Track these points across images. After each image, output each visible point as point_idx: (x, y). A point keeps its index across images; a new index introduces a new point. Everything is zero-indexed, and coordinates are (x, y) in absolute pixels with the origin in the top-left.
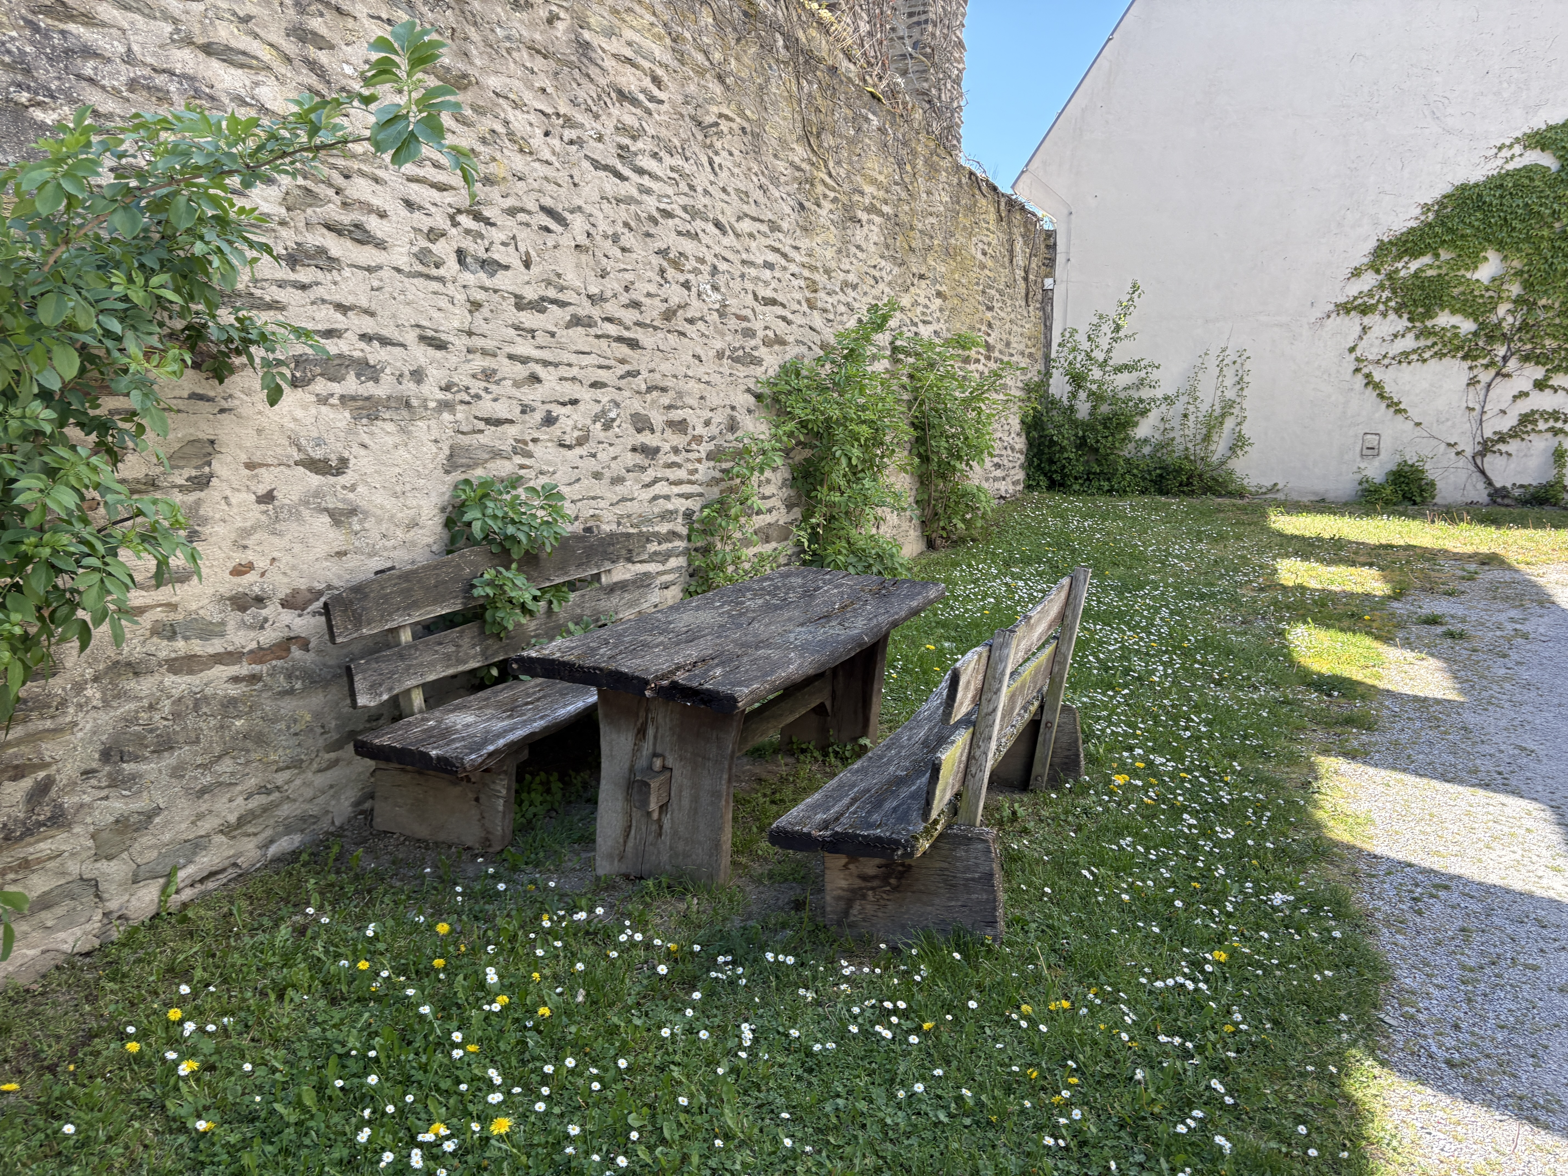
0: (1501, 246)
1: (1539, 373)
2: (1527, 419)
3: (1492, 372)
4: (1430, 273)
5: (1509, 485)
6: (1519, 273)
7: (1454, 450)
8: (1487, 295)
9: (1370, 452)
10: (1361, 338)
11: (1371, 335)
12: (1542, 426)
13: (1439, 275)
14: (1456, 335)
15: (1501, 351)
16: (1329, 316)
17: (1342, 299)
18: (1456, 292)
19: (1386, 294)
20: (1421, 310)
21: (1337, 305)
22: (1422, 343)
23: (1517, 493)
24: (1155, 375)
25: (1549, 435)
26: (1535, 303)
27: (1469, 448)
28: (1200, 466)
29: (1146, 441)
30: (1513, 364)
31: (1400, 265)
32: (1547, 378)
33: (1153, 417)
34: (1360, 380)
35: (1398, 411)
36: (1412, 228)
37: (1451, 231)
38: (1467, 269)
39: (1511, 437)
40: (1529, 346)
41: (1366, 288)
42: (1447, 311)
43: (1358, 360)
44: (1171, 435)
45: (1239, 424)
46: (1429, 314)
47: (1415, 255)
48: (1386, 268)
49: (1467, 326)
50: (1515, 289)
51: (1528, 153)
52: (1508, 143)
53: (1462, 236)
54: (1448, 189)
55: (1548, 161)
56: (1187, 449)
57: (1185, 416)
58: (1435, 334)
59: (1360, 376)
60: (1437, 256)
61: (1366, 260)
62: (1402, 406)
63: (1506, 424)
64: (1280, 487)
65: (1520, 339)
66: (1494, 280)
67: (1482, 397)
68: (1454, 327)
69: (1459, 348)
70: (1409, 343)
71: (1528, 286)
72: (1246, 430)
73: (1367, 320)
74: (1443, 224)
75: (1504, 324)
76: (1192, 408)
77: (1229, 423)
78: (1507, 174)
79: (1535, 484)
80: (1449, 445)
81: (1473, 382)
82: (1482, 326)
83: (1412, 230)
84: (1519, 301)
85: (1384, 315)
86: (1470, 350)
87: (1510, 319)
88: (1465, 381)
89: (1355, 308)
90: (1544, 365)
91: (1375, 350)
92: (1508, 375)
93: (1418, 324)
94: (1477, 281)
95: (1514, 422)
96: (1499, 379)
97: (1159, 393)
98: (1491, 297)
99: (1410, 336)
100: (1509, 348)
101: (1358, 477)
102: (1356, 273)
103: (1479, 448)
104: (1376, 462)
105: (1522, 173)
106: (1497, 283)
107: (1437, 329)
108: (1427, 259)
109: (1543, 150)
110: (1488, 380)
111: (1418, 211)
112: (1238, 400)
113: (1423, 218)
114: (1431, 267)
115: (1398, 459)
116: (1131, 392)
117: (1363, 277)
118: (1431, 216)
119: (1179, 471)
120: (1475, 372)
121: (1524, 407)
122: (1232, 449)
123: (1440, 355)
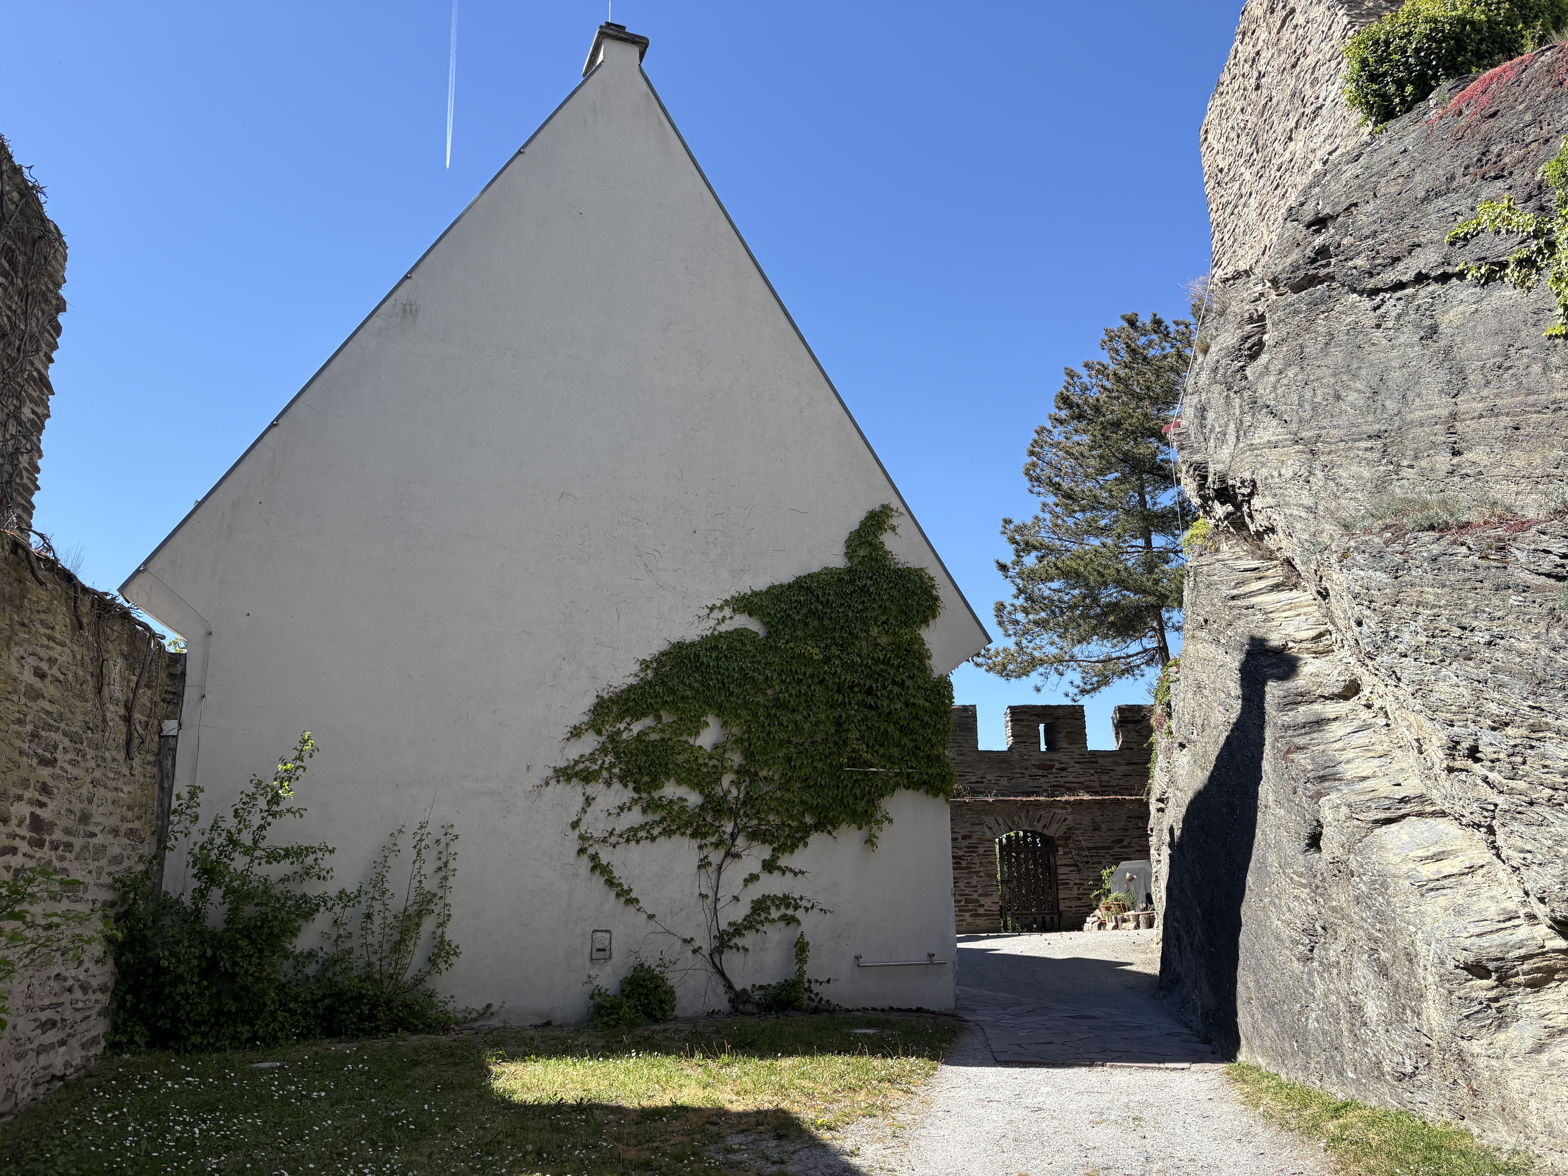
0: (720, 711)
1: (766, 852)
2: (760, 906)
3: (722, 852)
4: (654, 736)
5: (749, 988)
6: (738, 741)
7: (690, 948)
8: (711, 763)
9: (601, 955)
10: (584, 811)
11: (595, 807)
12: (775, 914)
13: (663, 740)
14: (683, 809)
15: (729, 828)
16: (547, 784)
17: (562, 764)
18: (680, 759)
19: (609, 759)
20: (646, 779)
21: (556, 770)
22: (650, 817)
23: (757, 996)
24: (327, 862)
25: (782, 924)
26: (756, 774)
27: (705, 943)
28: (388, 987)
29: (311, 955)
30: (741, 841)
31: (622, 726)
32: (774, 858)
33: (322, 920)
34: (585, 863)
35: (631, 901)
36: (632, 685)
37: (672, 691)
38: (690, 735)
39: (746, 928)
40: (754, 822)
41: (587, 751)
42: (672, 780)
43: (582, 837)
44: (348, 945)
45: (441, 925)
46: (655, 784)
47: (637, 716)
48: (608, 729)
49: (694, 799)
50: (736, 758)
51: (737, 617)
52: (718, 605)
53: (683, 697)
54: (665, 647)
55: (754, 625)
56: (369, 964)
57: (369, 916)
58: (663, 807)
59: (585, 858)
60: (659, 718)
61: (586, 719)
62: (633, 895)
63: (740, 912)
64: (494, 1009)
65: (746, 815)
66: (716, 747)
67: (714, 882)
68: (681, 799)
69: (688, 824)
70: (635, 817)
71: (748, 755)
72: (452, 934)
73: (590, 790)
74: (664, 683)
75: (730, 798)
76: (377, 906)
77: (428, 924)
78: (720, 635)
79: (774, 984)
80: (685, 941)
81: (704, 864)
82: (709, 798)
83: (631, 688)
84: (741, 771)
85: (609, 784)
86: (698, 826)
87: (735, 792)
88: (696, 863)
89: (576, 774)
90: (771, 843)
91: (601, 826)
92: (737, 856)
93: (644, 795)
94: (700, 747)
95: (747, 910)
96: (729, 860)
97: (332, 888)
98: (714, 766)
99: (637, 809)
100: (736, 824)
101: (589, 988)
102: (576, 733)
103: (716, 943)
104: (608, 968)
105: (734, 636)
106: (720, 750)
107: (665, 802)
108: (648, 721)
109: (750, 615)
110: (719, 861)
111: (636, 668)
112: (440, 893)
113: (642, 675)
114: (654, 729)
115: (632, 962)
116: (290, 886)
117: (583, 737)
118: (650, 674)
119: (359, 998)
120: (705, 852)
121: (756, 891)
122: (432, 961)
123: (668, 833)
